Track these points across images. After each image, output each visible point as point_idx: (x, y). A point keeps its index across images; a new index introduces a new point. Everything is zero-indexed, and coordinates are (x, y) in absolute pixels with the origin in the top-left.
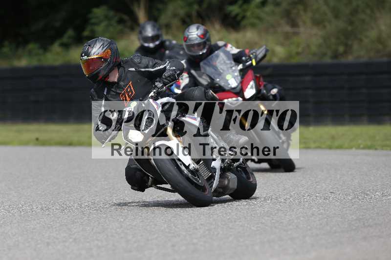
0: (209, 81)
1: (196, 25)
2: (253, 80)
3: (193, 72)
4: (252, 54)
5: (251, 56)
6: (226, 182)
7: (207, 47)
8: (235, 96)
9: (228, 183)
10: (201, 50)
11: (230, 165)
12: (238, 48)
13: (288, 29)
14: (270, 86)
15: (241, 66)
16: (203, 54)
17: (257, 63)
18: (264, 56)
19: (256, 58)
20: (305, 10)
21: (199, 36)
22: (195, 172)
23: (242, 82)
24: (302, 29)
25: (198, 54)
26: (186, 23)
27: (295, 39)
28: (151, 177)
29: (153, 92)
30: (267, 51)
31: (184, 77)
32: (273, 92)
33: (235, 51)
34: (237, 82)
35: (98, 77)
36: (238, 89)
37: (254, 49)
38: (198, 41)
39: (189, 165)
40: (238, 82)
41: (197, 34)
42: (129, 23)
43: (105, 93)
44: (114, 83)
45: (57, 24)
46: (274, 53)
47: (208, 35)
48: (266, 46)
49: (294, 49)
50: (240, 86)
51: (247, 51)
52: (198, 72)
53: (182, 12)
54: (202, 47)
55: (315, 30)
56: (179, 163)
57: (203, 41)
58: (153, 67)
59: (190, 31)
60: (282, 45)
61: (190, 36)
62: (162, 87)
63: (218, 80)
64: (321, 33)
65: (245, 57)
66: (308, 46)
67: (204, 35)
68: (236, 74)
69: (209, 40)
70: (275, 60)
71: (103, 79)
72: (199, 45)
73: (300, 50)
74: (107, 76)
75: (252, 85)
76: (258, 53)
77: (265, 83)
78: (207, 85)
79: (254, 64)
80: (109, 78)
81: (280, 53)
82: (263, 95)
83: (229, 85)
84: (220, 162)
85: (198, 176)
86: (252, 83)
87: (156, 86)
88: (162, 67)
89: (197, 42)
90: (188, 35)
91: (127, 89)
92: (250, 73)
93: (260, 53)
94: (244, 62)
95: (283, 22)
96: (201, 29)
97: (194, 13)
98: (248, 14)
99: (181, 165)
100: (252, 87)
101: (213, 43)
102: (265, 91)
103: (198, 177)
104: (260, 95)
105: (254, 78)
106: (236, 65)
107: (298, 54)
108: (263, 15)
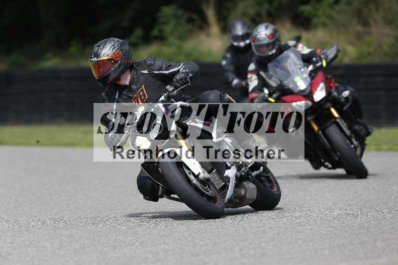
0: (279, 83)
1: (265, 24)
2: (323, 81)
3: (262, 73)
4: (323, 54)
5: (322, 56)
6: (243, 193)
7: (276, 47)
8: (304, 99)
9: (246, 193)
10: (270, 50)
11: (248, 174)
12: (308, 47)
13: (359, 28)
14: (341, 88)
15: (311, 68)
16: (272, 54)
17: (328, 64)
18: (336, 57)
19: (326, 58)
20: (377, 10)
21: (268, 36)
22: (205, 182)
23: (311, 85)
24: (374, 29)
25: (267, 55)
26: (255, 22)
27: (368, 39)
28: (161, 187)
29: (163, 97)
30: (338, 51)
31: (253, 79)
32: (345, 94)
33: (306, 51)
34: (306, 84)
35: (108, 80)
36: (308, 91)
37: (325, 49)
38: (267, 41)
39: (199, 173)
40: (308, 84)
41: (265, 34)
42: (198, 22)
43: (117, 97)
44: (125, 87)
45: (125, 23)
46: (345, 53)
47: (277, 35)
48: (337, 45)
49: (365, 49)
50: (309, 88)
51: (318, 51)
52: (267, 73)
53: (252, 11)
54: (271, 47)
55: (387, 30)
56: (187, 172)
57: (271, 41)
58: (167, 69)
59: (258, 31)
60: (353, 44)
61: (258, 36)
62: (173, 91)
63: (286, 82)
64: (393, 33)
65: (316, 57)
66: (380, 46)
67: (273, 35)
68: (305, 76)
69: (278, 40)
70: (347, 60)
71: (114, 82)
72: (268, 45)
73: (372, 49)
74: (118, 78)
75: (322, 87)
76: (328, 53)
77: (337, 85)
78: (276, 87)
79: (324, 65)
80: (120, 81)
81: (351, 53)
82: (334, 98)
83: (298, 87)
84: (235, 170)
85: (208, 185)
86: (322, 85)
87: (167, 90)
88: (176, 69)
89: (265, 42)
90: (256, 35)
91: (140, 93)
92: (320, 75)
93: (330, 54)
94: (314, 63)
95: (354, 21)
96: (270, 29)
97: (264, 13)
98: (320, 13)
99: (190, 174)
100: (322, 89)
101: (283, 43)
102: (336, 94)
103: (209, 187)
104: (330, 98)
105: (324, 79)
106: (305, 66)
107: (369, 54)
108: (333, 14)
